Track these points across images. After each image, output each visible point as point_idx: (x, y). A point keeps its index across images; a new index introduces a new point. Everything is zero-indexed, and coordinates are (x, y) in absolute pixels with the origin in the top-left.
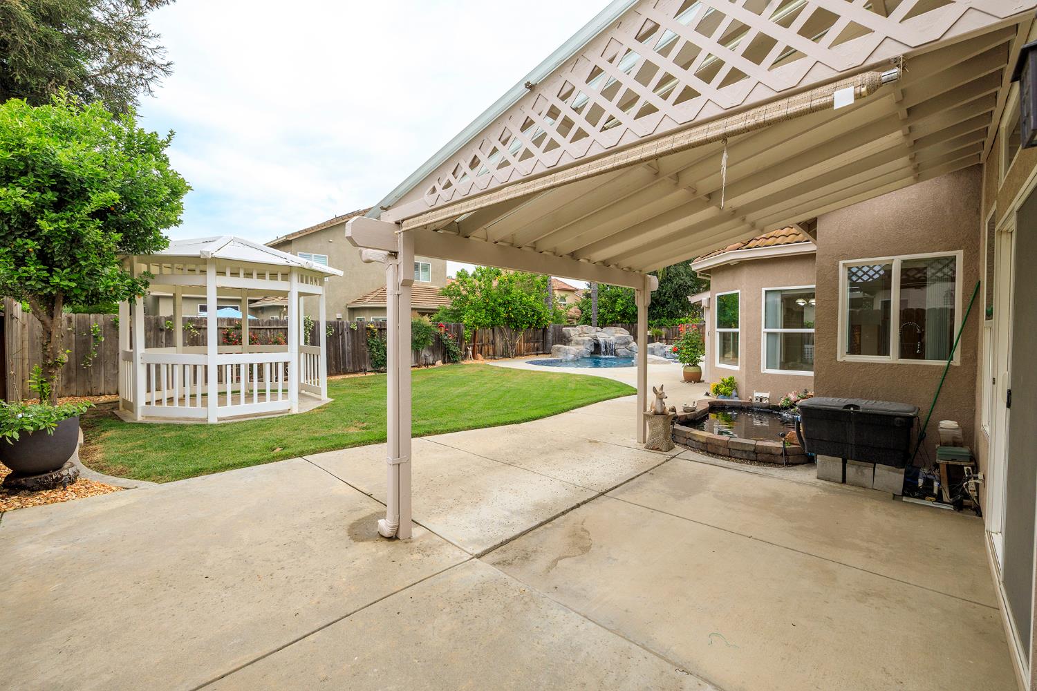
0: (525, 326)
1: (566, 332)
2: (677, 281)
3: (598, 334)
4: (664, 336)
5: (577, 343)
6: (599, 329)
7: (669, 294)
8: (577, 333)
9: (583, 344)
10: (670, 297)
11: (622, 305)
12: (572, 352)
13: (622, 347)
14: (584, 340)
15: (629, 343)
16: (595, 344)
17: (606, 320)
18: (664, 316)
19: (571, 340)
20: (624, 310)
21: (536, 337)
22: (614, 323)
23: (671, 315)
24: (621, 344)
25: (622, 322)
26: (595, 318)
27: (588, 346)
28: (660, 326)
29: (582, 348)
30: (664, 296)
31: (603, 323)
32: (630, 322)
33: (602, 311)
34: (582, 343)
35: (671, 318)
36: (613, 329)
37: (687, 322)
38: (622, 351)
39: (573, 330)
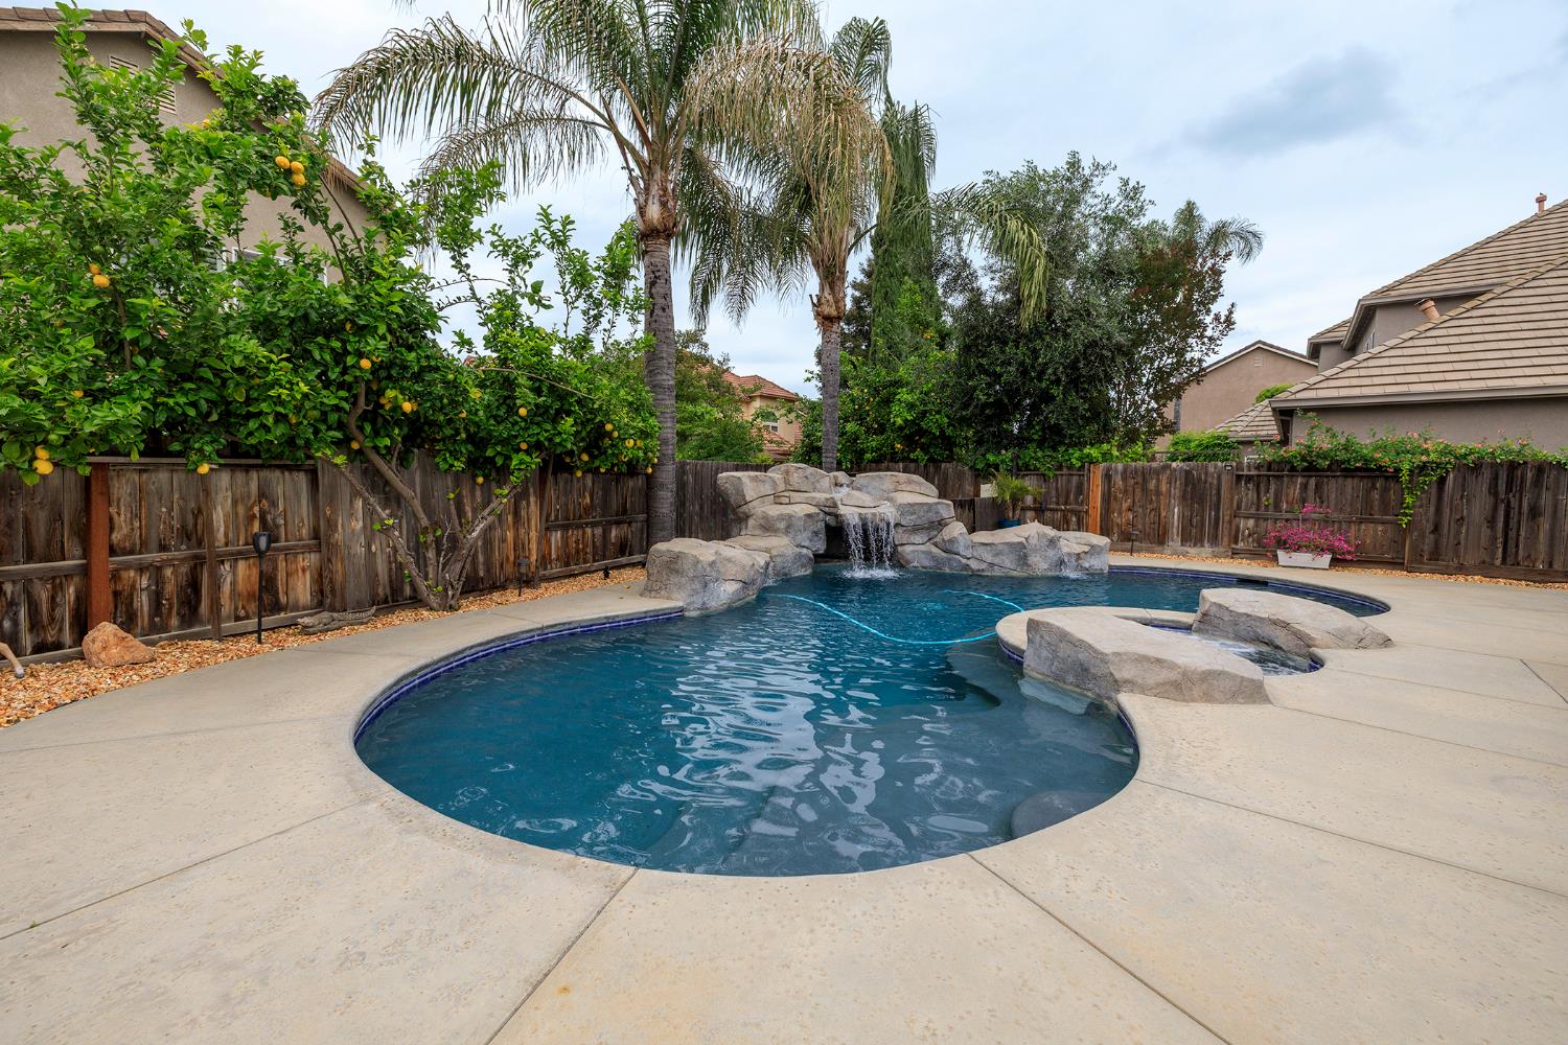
0: (524, 462)
1: (731, 490)
2: (1080, 333)
3: (840, 494)
4: (1029, 500)
5: (768, 527)
6: (842, 476)
7: (1055, 373)
8: (767, 489)
9: (788, 530)
10: (1058, 382)
11: (911, 406)
12: (732, 571)
13: (917, 539)
14: (790, 517)
15: (941, 524)
16: (827, 526)
17: (862, 452)
18: (1031, 440)
19: (748, 517)
20: (913, 421)
21: (614, 504)
22: (884, 460)
23: (1054, 437)
24: (916, 529)
25: (906, 459)
26: (832, 447)
27: (804, 538)
28: (1020, 470)
29: (782, 545)
30: (1040, 378)
31: (856, 462)
32: (932, 460)
33: (850, 427)
34: (782, 525)
35: (1054, 449)
36: (887, 479)
37: (1106, 456)
38: (917, 550)
39: (755, 479)
